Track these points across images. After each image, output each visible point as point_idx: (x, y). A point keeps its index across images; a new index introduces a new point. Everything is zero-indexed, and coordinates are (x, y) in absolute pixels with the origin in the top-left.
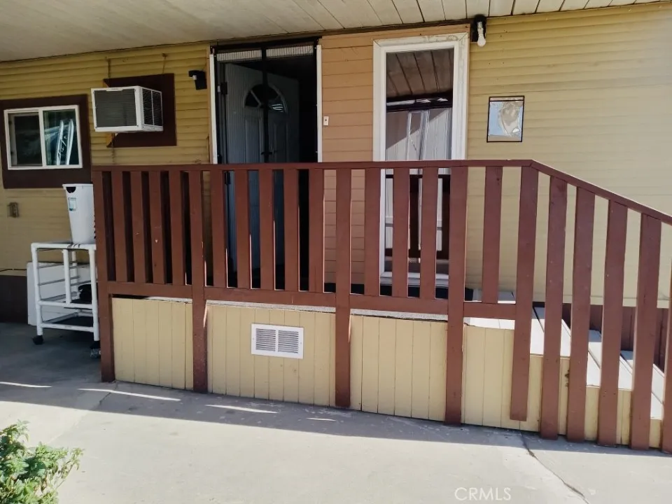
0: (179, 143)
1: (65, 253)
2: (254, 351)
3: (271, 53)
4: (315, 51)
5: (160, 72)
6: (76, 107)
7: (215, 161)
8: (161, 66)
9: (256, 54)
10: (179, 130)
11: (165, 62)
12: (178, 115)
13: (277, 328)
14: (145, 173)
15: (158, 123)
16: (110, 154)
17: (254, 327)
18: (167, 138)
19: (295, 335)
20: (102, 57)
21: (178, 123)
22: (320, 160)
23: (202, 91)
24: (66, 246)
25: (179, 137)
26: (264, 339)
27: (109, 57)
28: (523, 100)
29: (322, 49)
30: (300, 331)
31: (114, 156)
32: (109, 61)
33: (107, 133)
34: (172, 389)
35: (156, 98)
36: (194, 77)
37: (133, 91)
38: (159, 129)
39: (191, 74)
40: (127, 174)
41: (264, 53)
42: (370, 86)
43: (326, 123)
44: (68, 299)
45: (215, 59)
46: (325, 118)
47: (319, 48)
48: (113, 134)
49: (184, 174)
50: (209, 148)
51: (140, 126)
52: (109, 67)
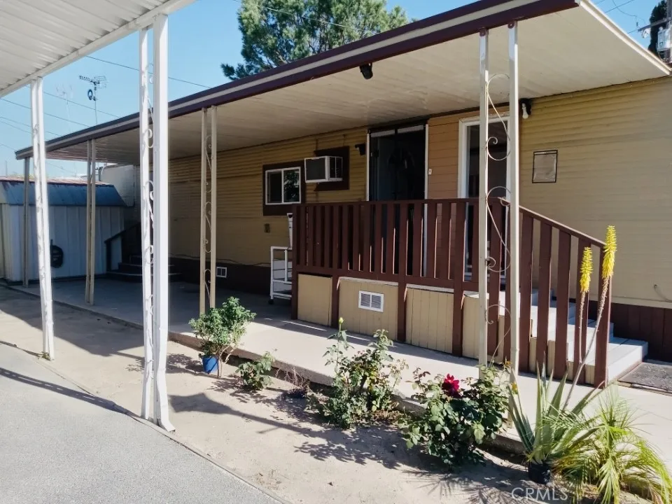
0: (351, 188)
1: (286, 252)
2: (360, 306)
3: (400, 131)
4: (425, 128)
5: (341, 146)
6: (299, 168)
7: (368, 200)
8: (342, 142)
9: (392, 132)
10: (351, 180)
11: (344, 140)
12: (351, 171)
13: (371, 294)
14: (332, 206)
15: (339, 177)
16: (315, 195)
17: (361, 292)
18: (344, 185)
19: (379, 298)
20: (313, 138)
21: (351, 176)
22: (426, 198)
23: (362, 156)
24: (286, 248)
25: (351, 185)
26: (365, 299)
27: (317, 137)
28: (557, 153)
29: (429, 126)
30: (382, 296)
31: (317, 196)
32: (317, 140)
33: (313, 184)
34: (322, 326)
35: (339, 161)
36: (358, 149)
37: (324, 159)
38: (340, 179)
39: (356, 146)
40: (323, 207)
41: (396, 131)
42: (457, 148)
43: (430, 173)
44: (286, 279)
45: (370, 136)
46: (430, 170)
47: (427, 126)
48: (317, 183)
49: (351, 207)
50: (365, 190)
51: (327, 179)
52: (317, 143)
